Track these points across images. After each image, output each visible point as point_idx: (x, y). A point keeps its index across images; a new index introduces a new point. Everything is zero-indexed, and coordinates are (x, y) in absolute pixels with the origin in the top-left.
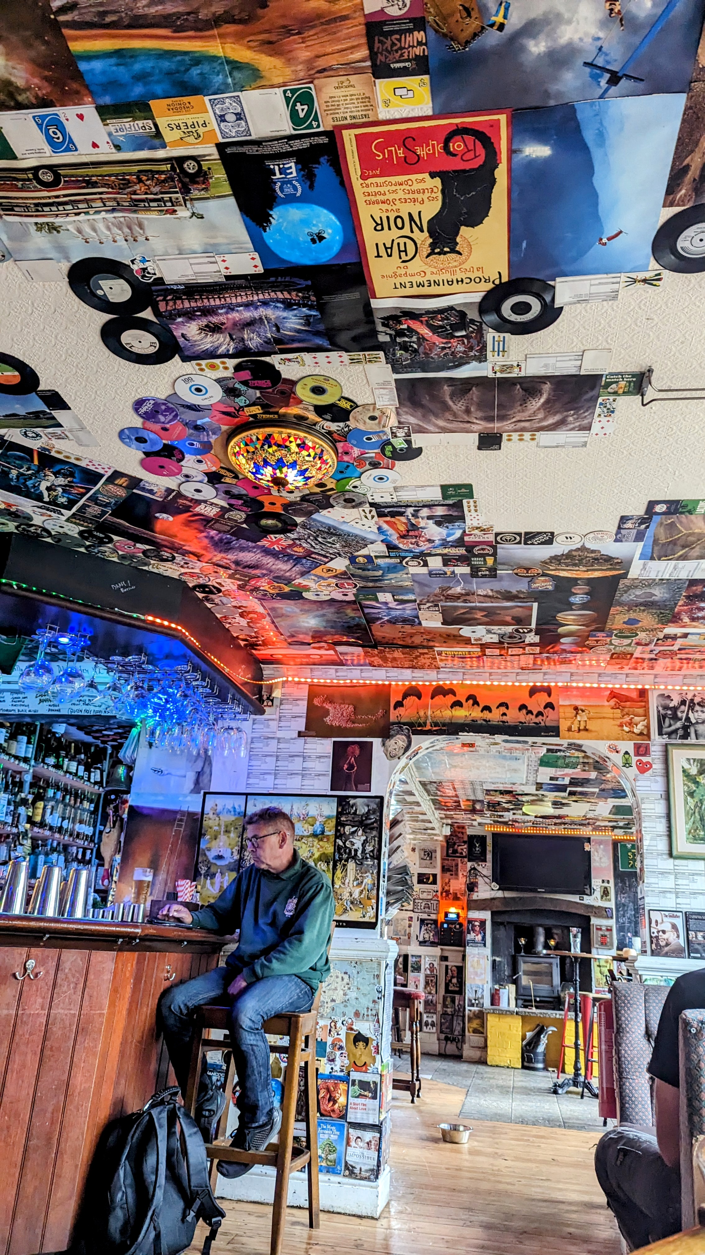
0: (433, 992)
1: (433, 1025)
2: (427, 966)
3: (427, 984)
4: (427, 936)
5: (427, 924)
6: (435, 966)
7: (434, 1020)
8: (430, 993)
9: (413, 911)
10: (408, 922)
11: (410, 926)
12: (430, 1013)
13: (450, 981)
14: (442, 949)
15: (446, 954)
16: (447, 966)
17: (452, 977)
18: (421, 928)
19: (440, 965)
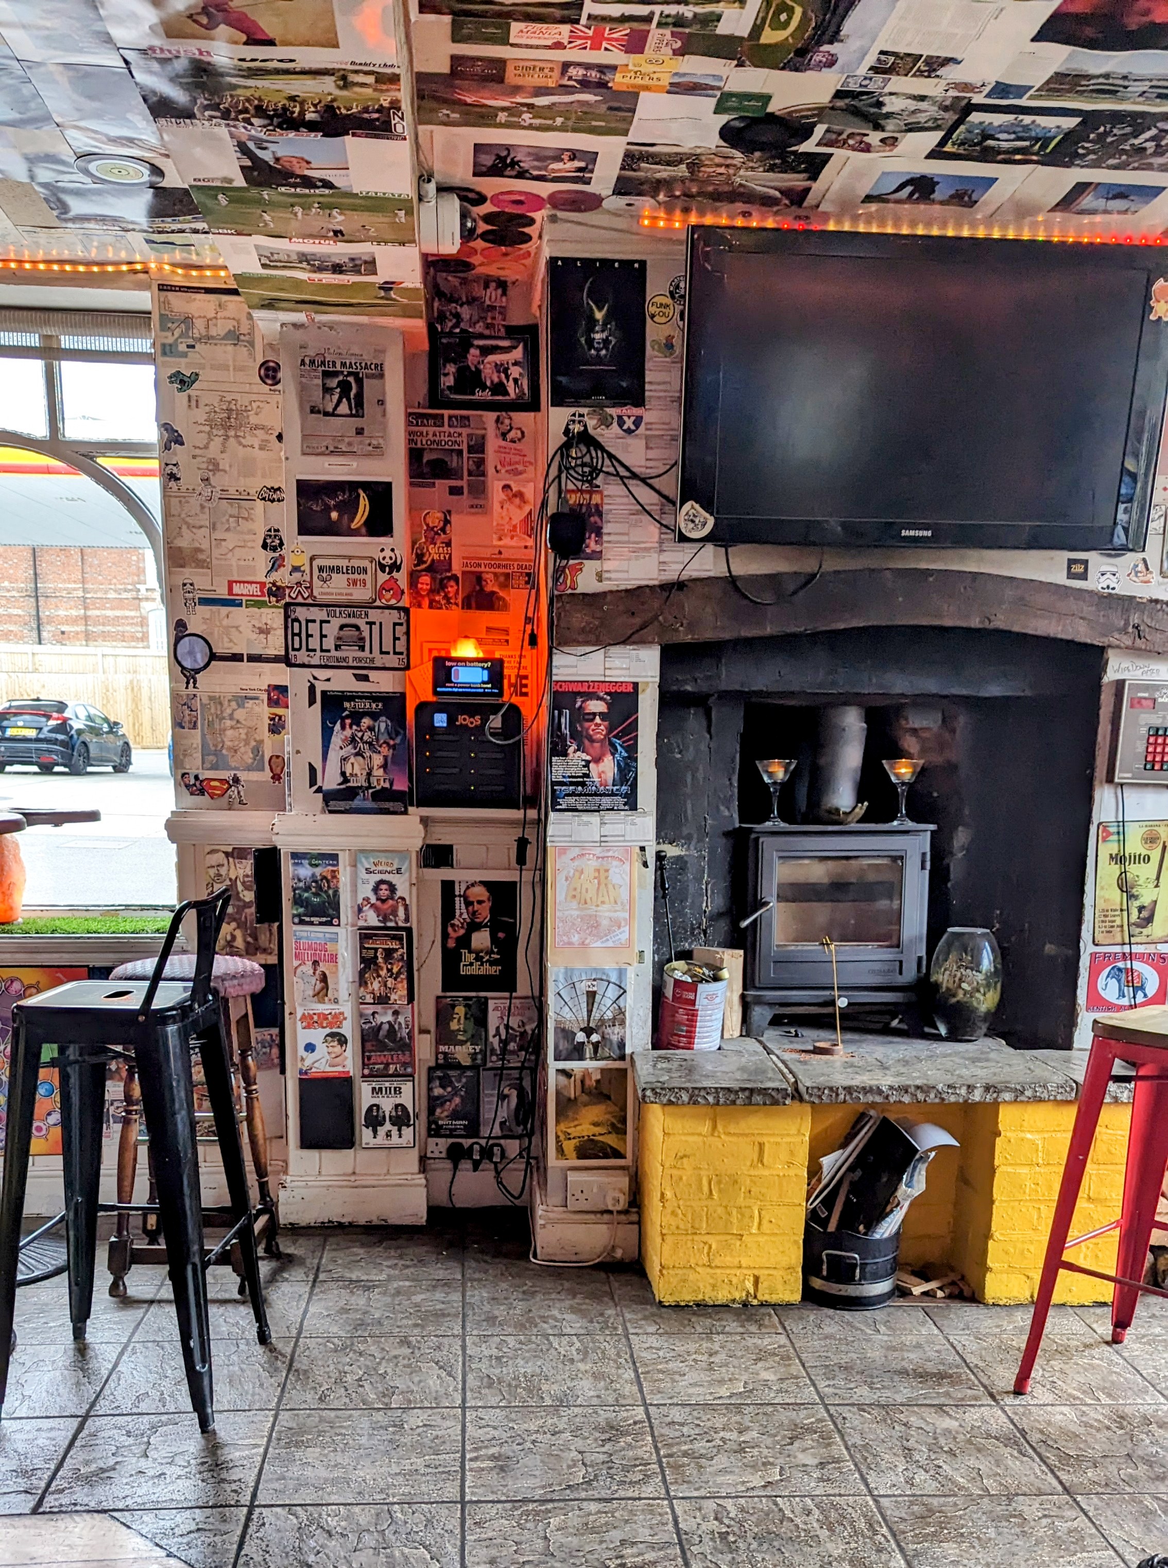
0: (399, 995)
1: (401, 1118)
2: (366, 891)
3: (368, 964)
4: (356, 767)
5: (356, 717)
6: (402, 890)
7: (406, 1099)
8: (382, 1000)
9: (286, 660)
10: (264, 711)
11: (276, 726)
12: (384, 1075)
13: (464, 942)
14: (424, 821)
15: (442, 837)
16: (448, 887)
17: (473, 927)
18: (327, 734)
19: (418, 884)
